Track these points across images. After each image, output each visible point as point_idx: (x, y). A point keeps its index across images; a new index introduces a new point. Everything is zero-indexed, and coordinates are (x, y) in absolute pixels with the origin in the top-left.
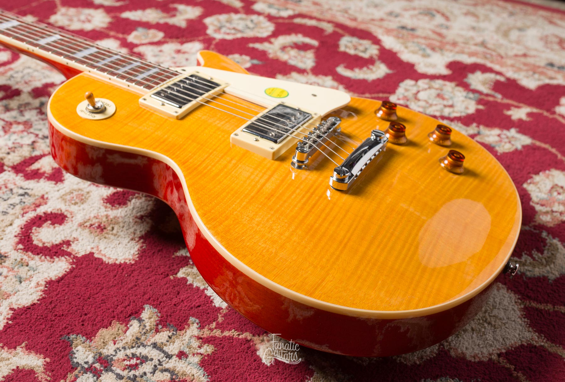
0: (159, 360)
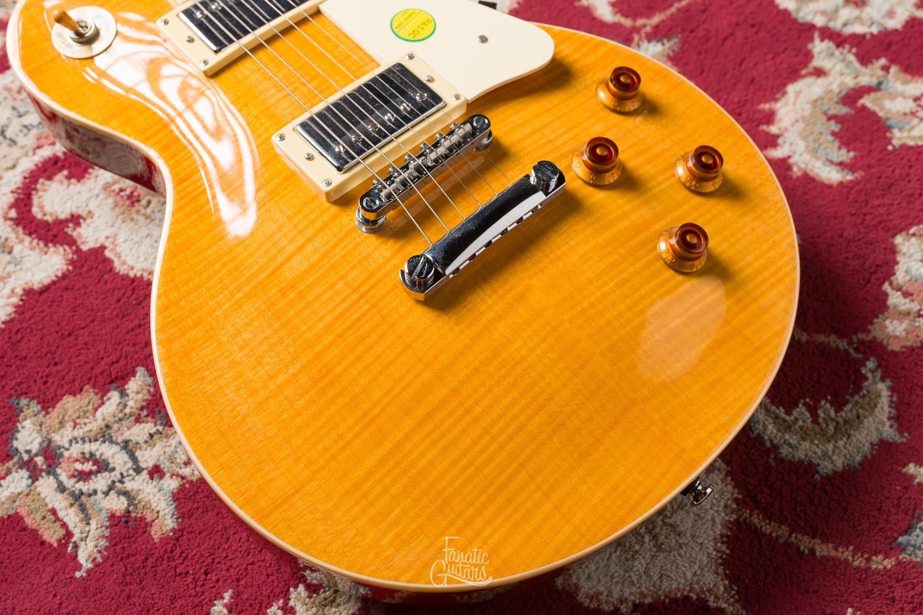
0: (122, 474)
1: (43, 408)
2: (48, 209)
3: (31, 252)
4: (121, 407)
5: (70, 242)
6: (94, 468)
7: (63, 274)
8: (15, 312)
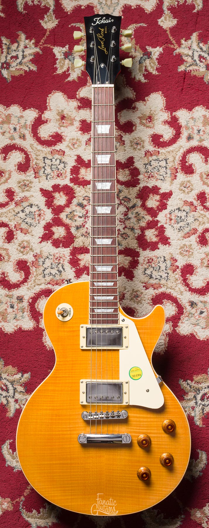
0: (10, 395)
1: (4, 365)
2: (39, 306)
3: (27, 317)
4: (20, 379)
5: (38, 321)
6: (5, 389)
7: (30, 330)
8: (14, 332)
